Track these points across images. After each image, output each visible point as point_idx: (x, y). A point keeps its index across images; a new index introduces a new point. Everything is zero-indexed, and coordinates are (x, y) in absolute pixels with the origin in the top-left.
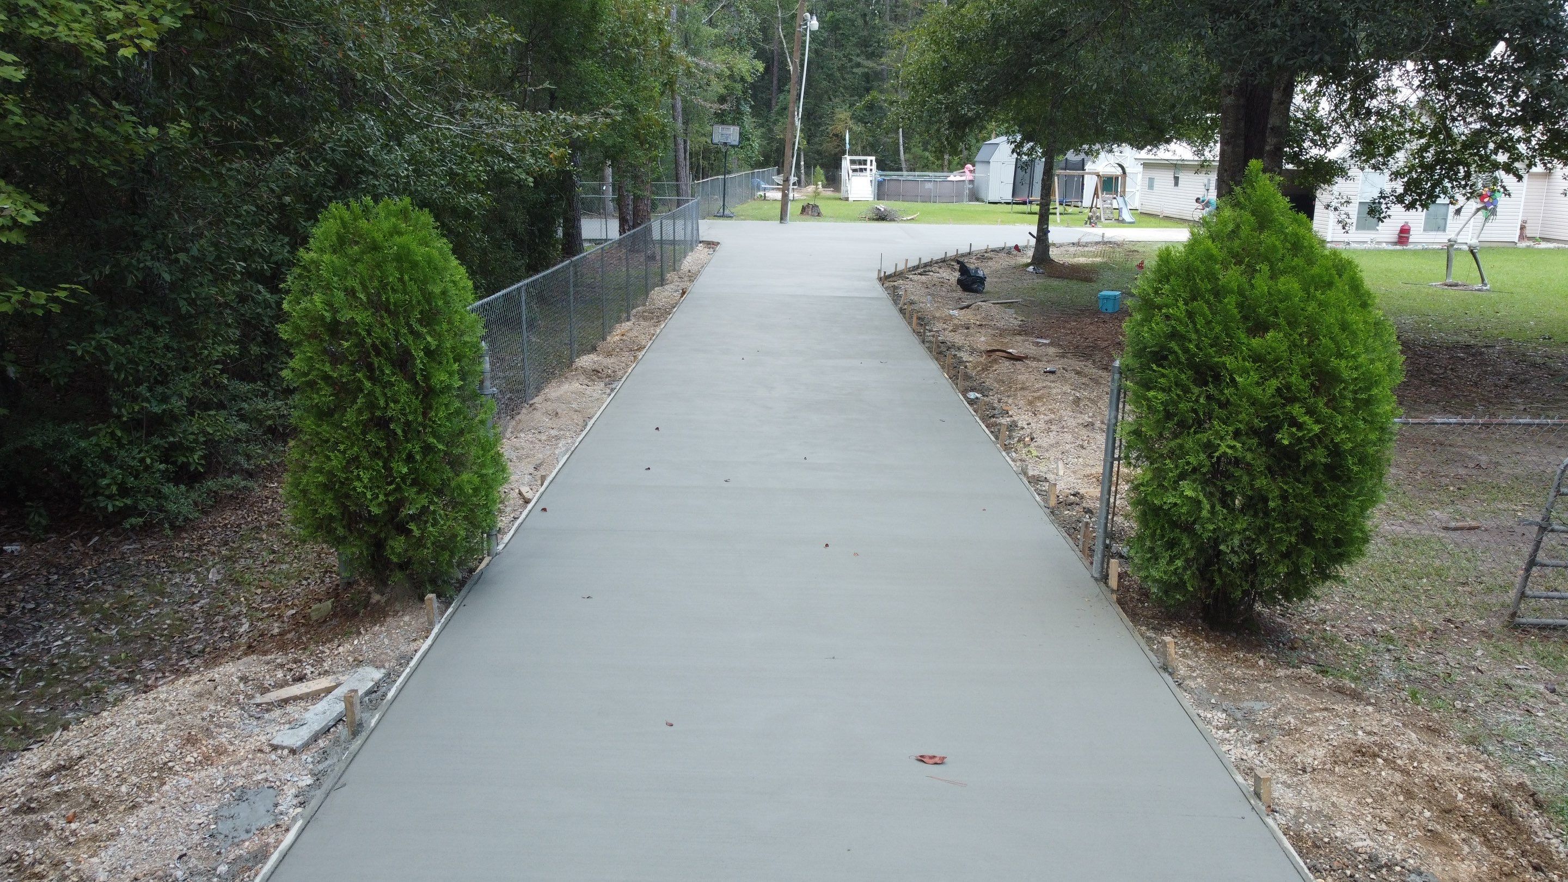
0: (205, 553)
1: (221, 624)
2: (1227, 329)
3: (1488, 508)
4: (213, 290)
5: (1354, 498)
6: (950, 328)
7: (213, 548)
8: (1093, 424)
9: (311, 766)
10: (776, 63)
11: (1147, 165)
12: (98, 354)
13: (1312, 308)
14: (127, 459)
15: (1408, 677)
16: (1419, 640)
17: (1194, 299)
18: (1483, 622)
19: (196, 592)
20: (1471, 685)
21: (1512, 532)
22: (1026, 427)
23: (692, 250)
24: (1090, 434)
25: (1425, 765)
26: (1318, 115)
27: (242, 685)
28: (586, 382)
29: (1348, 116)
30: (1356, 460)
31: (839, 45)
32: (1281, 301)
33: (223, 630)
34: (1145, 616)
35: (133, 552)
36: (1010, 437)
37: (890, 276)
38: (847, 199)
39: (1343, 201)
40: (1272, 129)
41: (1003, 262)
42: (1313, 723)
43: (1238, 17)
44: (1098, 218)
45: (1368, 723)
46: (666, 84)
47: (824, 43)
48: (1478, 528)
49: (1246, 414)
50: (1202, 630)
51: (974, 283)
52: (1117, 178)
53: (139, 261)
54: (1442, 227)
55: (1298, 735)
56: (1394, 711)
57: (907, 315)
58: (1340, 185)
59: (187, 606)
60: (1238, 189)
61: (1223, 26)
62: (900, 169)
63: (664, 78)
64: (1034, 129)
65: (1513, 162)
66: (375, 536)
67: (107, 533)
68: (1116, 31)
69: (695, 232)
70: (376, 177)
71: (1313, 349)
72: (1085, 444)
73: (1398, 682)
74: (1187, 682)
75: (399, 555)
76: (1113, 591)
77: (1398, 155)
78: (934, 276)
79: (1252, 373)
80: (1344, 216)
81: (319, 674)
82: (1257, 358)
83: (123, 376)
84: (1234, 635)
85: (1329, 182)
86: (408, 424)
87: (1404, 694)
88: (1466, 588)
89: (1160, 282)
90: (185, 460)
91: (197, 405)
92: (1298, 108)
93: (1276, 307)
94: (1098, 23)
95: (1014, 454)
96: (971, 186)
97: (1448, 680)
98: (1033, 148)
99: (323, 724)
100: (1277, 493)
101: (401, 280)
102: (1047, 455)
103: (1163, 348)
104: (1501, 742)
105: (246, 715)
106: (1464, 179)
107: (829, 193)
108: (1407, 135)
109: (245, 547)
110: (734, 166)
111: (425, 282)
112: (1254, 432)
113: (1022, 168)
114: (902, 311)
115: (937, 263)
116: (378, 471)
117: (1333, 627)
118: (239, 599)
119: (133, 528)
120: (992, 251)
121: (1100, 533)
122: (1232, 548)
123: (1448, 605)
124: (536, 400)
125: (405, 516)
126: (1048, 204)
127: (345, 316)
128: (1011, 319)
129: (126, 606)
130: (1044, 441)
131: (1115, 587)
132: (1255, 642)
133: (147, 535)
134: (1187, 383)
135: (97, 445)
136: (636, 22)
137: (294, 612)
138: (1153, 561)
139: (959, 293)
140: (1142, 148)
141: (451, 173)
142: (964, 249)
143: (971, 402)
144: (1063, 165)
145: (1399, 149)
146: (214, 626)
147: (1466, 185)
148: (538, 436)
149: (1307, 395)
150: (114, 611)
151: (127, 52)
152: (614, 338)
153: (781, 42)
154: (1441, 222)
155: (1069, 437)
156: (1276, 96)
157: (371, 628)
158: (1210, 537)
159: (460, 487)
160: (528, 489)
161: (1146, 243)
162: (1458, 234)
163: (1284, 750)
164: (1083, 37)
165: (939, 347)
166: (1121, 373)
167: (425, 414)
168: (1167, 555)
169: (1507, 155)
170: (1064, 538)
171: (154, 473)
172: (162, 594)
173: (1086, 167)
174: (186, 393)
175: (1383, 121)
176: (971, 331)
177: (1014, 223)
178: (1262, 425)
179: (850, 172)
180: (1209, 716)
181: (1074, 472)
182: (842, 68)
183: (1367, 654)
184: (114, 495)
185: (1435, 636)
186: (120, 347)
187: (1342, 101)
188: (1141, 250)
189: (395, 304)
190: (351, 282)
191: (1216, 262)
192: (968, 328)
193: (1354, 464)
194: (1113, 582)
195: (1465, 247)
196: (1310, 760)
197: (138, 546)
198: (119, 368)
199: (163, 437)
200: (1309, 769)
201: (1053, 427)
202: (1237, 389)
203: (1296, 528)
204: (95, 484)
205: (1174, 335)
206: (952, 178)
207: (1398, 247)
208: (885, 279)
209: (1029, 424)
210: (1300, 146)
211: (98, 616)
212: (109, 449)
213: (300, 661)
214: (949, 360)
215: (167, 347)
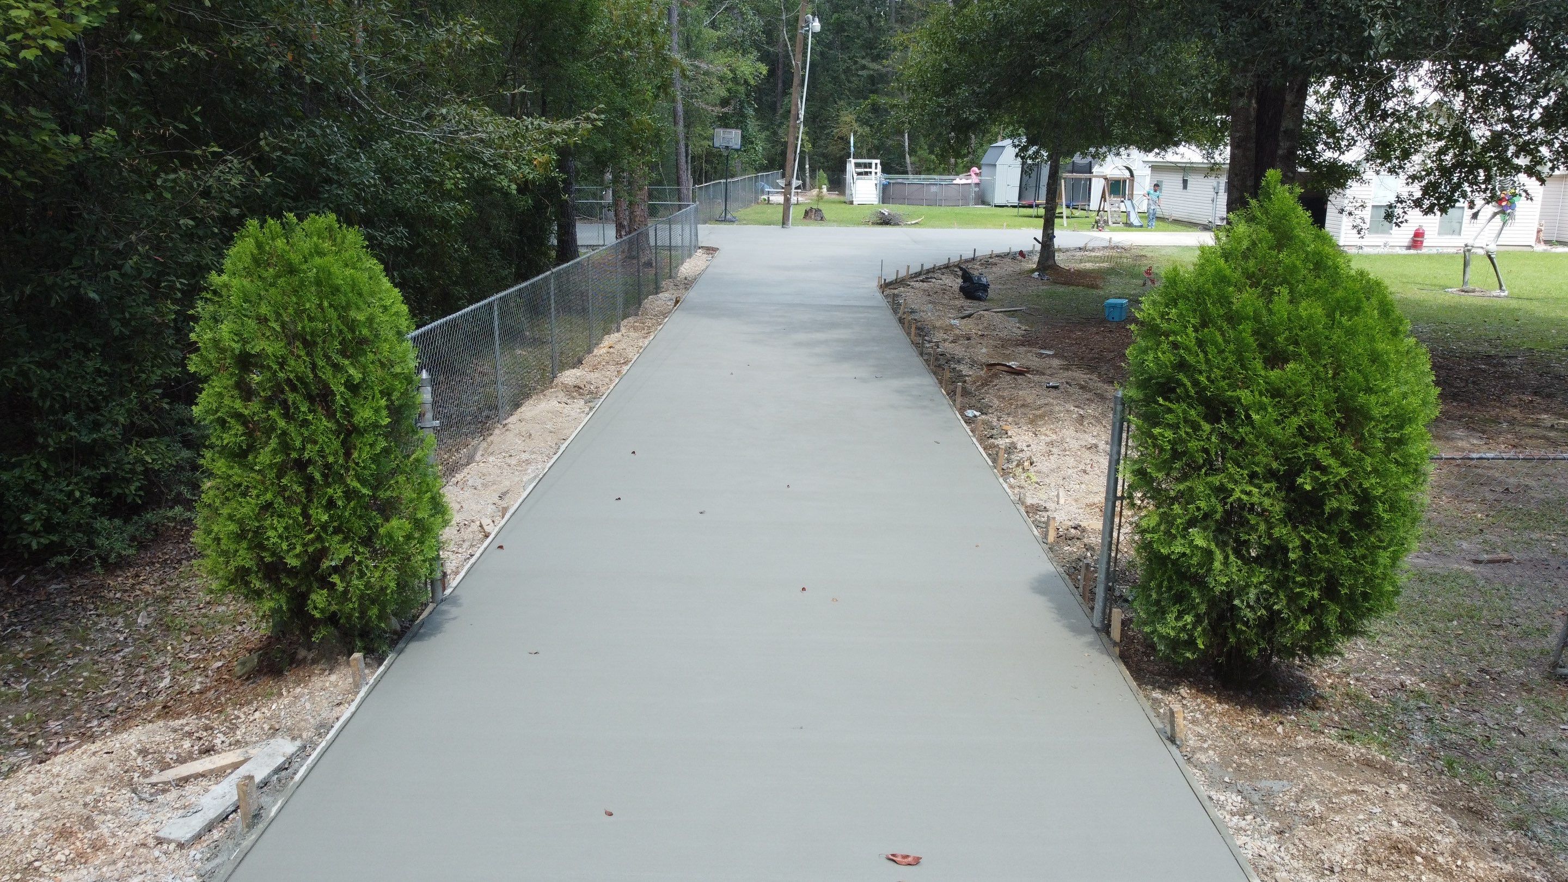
0: (138, 592)
1: (141, 677)
2: (1241, 360)
3: (1519, 538)
4: (149, 310)
5: (1385, 549)
6: (951, 338)
7: (147, 587)
8: (1096, 446)
9: (199, 864)
10: (780, 66)
11: (1155, 168)
12: (20, 380)
13: (1337, 336)
14: (53, 493)
15: (1442, 741)
16: (1453, 697)
17: (1204, 324)
18: (1521, 672)
19: (122, 639)
20: (1512, 751)
21: (1545, 564)
22: (1026, 449)
23: (690, 256)
24: (1094, 458)
25: (1471, 864)
26: (1331, 117)
27: (139, 760)
28: (565, 399)
29: (1362, 118)
30: (1387, 506)
31: (844, 48)
32: (1302, 329)
33: (143, 683)
34: (1151, 672)
35: (59, 593)
36: (1009, 461)
37: (891, 283)
38: (852, 203)
39: (1358, 205)
40: (1284, 132)
41: (1009, 267)
42: (1340, 810)
43: (1250, 14)
44: (1106, 222)
45: (1403, 809)
46: (659, 88)
47: (830, 46)
48: (1510, 561)
49: (1264, 458)
50: (1214, 688)
51: (977, 290)
52: (1125, 181)
53: (63, 280)
54: (1457, 230)
55: (1323, 826)
56: (1430, 788)
57: (906, 325)
58: (1354, 189)
59: (109, 656)
60: (1253, 202)
61: (1234, 24)
62: (906, 173)
63: (658, 81)
64: (1039, 132)
65: (1535, 165)
66: (293, 590)
67: (34, 572)
68: (1122, 31)
69: (693, 237)
70: (341, 186)
71: (1339, 383)
72: (1088, 468)
73: (1432, 749)
74: (1198, 756)
75: (322, 611)
76: (1115, 644)
77: (1414, 158)
78: (935, 284)
79: (1270, 410)
80: (1358, 221)
81: (230, 745)
82: (1276, 393)
83: (48, 403)
84: (1249, 693)
85: (1343, 186)
86: (327, 466)
87: (1440, 764)
88: (1502, 633)
89: (1167, 305)
90: (120, 491)
91: (136, 433)
92: (1311, 110)
93: (1297, 335)
94: (1104, 22)
95: (1012, 480)
96: (977, 189)
97: (1487, 745)
98: (1037, 152)
99: (220, 812)
100: (1298, 542)
101: (320, 306)
102: (1047, 481)
103: (1170, 379)
104: (1551, 824)
105: (136, 799)
106: (1484, 183)
107: (834, 196)
108: (1424, 138)
109: (182, 585)
110: (739, 169)
111: (347, 307)
112: (1271, 475)
113: (1026, 171)
114: (901, 321)
115: (940, 269)
116: (295, 520)
117: (1357, 680)
118: (166, 647)
119: (61, 566)
120: (997, 256)
121: (1101, 576)
122: (1248, 603)
123: (1483, 652)
124: (509, 420)
125: (327, 568)
126: (1054, 209)
127: (257, 347)
128: (1015, 328)
129: (42, 656)
130: (1044, 465)
131: (1118, 640)
132: (1273, 702)
133: (78, 574)
134: (1198, 419)
135: (20, 477)
136: (630, 24)
137: (220, 664)
138: (1159, 615)
139: (962, 302)
140: (1150, 151)
141: (428, 182)
142: (969, 255)
143: (969, 421)
144: (1070, 168)
145: (1416, 151)
146: (134, 679)
147: (1487, 189)
148: (508, 461)
149: (1332, 435)
150: (28, 662)
151: (29, 54)
152: (601, 350)
153: (786, 45)
154: (1456, 226)
155: (1071, 461)
156: (1289, 98)
157: (294, 688)
158: (1222, 592)
159: (390, 536)
160: (489, 521)
161: (1154, 248)
162: (1476, 238)
163: (1308, 844)
164: (1088, 38)
165: (937, 359)
166: (1123, 404)
167: (348, 455)
168: (1175, 609)
169: (1529, 158)
170: (1063, 579)
171: (83, 507)
172: (84, 641)
173: (1094, 170)
174: (122, 420)
175: (1400, 123)
176: (973, 342)
177: (1020, 226)
178: (1282, 468)
179: (855, 175)
180: (1222, 798)
181: (1076, 501)
182: (847, 71)
183: (1396, 713)
184: (39, 531)
185: (1470, 690)
186: (45, 372)
187: (1356, 103)
188: (1149, 255)
189: (312, 334)
190: (264, 309)
191: (1229, 283)
192: (969, 339)
193: (1385, 511)
194: (1116, 633)
195: (1482, 252)
196: (1338, 858)
197: (67, 586)
198: (44, 395)
199: (94, 468)
200: (1337, 869)
201: (1055, 450)
202: (1253, 428)
203: (1319, 582)
204: (19, 519)
205: (1182, 365)
206: (958, 181)
207: (1412, 252)
208: (886, 286)
209: (1028, 446)
210: (1314, 151)
211: (10, 667)
212: (33, 482)
213: (212, 728)
214: (948, 375)
215: (98, 371)
